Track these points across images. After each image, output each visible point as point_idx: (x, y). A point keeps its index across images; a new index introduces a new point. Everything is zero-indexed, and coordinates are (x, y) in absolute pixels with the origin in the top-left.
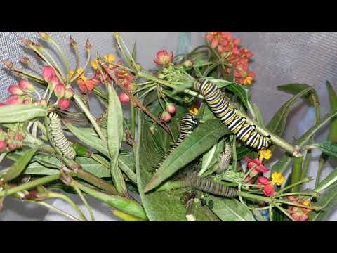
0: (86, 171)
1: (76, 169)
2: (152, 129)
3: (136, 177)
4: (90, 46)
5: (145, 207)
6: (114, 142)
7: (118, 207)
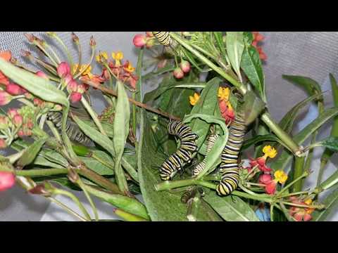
0: (88, 168)
1: (80, 166)
2: (153, 127)
3: (138, 176)
4: (95, 43)
5: (147, 206)
6: (120, 139)
7: (120, 206)
